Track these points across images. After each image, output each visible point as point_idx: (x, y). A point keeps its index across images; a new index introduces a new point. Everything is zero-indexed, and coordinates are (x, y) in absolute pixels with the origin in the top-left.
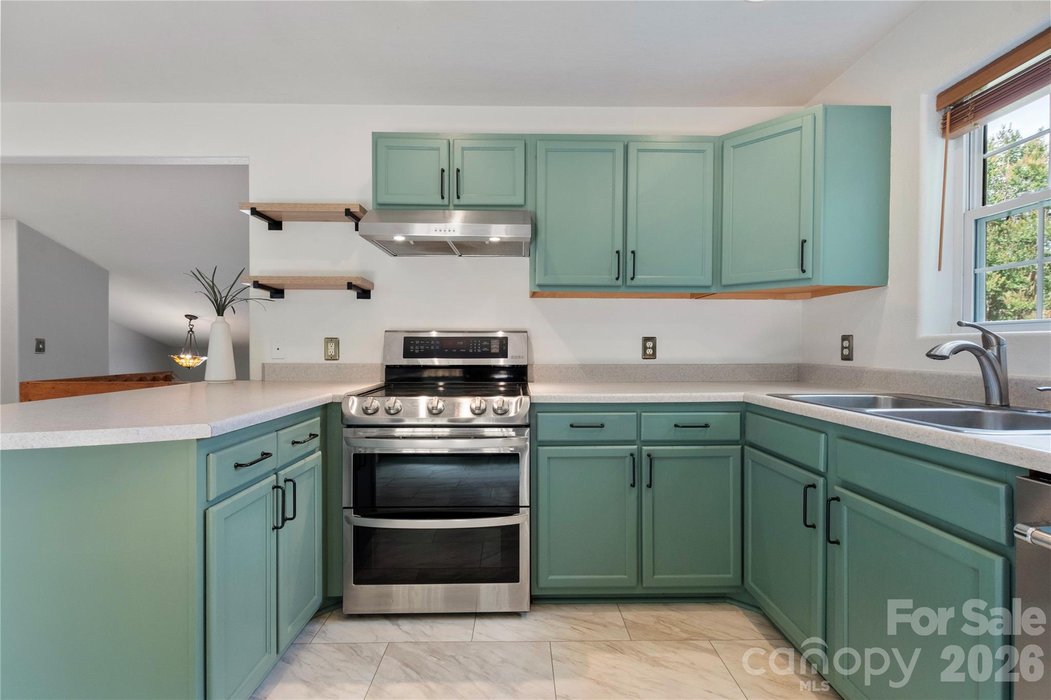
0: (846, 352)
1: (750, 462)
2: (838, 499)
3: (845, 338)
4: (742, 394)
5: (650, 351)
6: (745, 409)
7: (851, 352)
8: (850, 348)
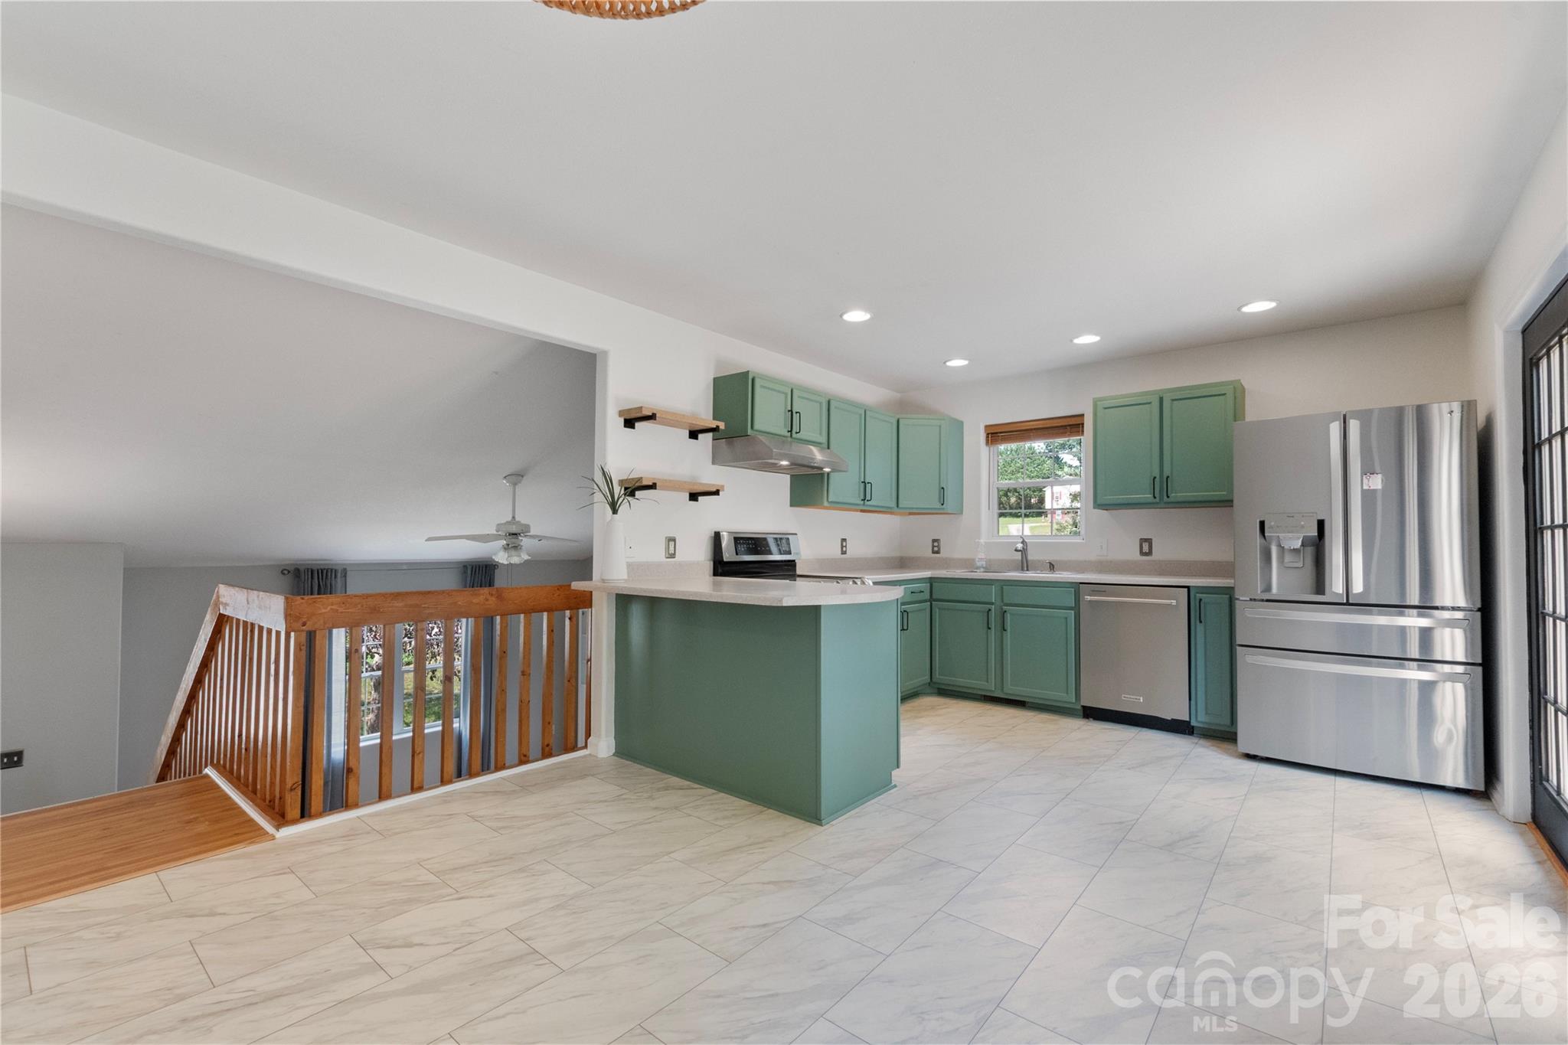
0: (936, 549)
1: (937, 610)
2: (1005, 612)
3: (934, 541)
4: (930, 573)
5: (844, 549)
6: (931, 581)
7: (939, 549)
8: (938, 546)
